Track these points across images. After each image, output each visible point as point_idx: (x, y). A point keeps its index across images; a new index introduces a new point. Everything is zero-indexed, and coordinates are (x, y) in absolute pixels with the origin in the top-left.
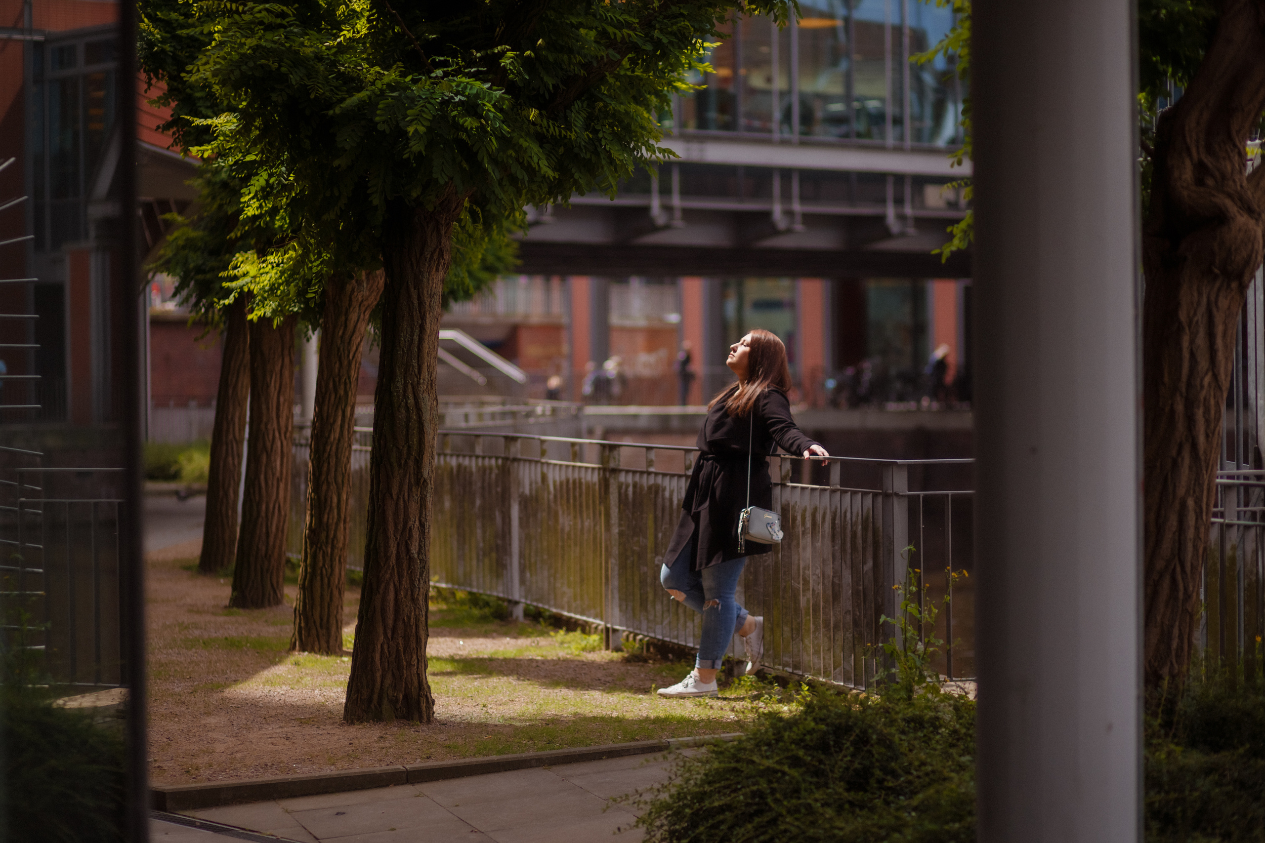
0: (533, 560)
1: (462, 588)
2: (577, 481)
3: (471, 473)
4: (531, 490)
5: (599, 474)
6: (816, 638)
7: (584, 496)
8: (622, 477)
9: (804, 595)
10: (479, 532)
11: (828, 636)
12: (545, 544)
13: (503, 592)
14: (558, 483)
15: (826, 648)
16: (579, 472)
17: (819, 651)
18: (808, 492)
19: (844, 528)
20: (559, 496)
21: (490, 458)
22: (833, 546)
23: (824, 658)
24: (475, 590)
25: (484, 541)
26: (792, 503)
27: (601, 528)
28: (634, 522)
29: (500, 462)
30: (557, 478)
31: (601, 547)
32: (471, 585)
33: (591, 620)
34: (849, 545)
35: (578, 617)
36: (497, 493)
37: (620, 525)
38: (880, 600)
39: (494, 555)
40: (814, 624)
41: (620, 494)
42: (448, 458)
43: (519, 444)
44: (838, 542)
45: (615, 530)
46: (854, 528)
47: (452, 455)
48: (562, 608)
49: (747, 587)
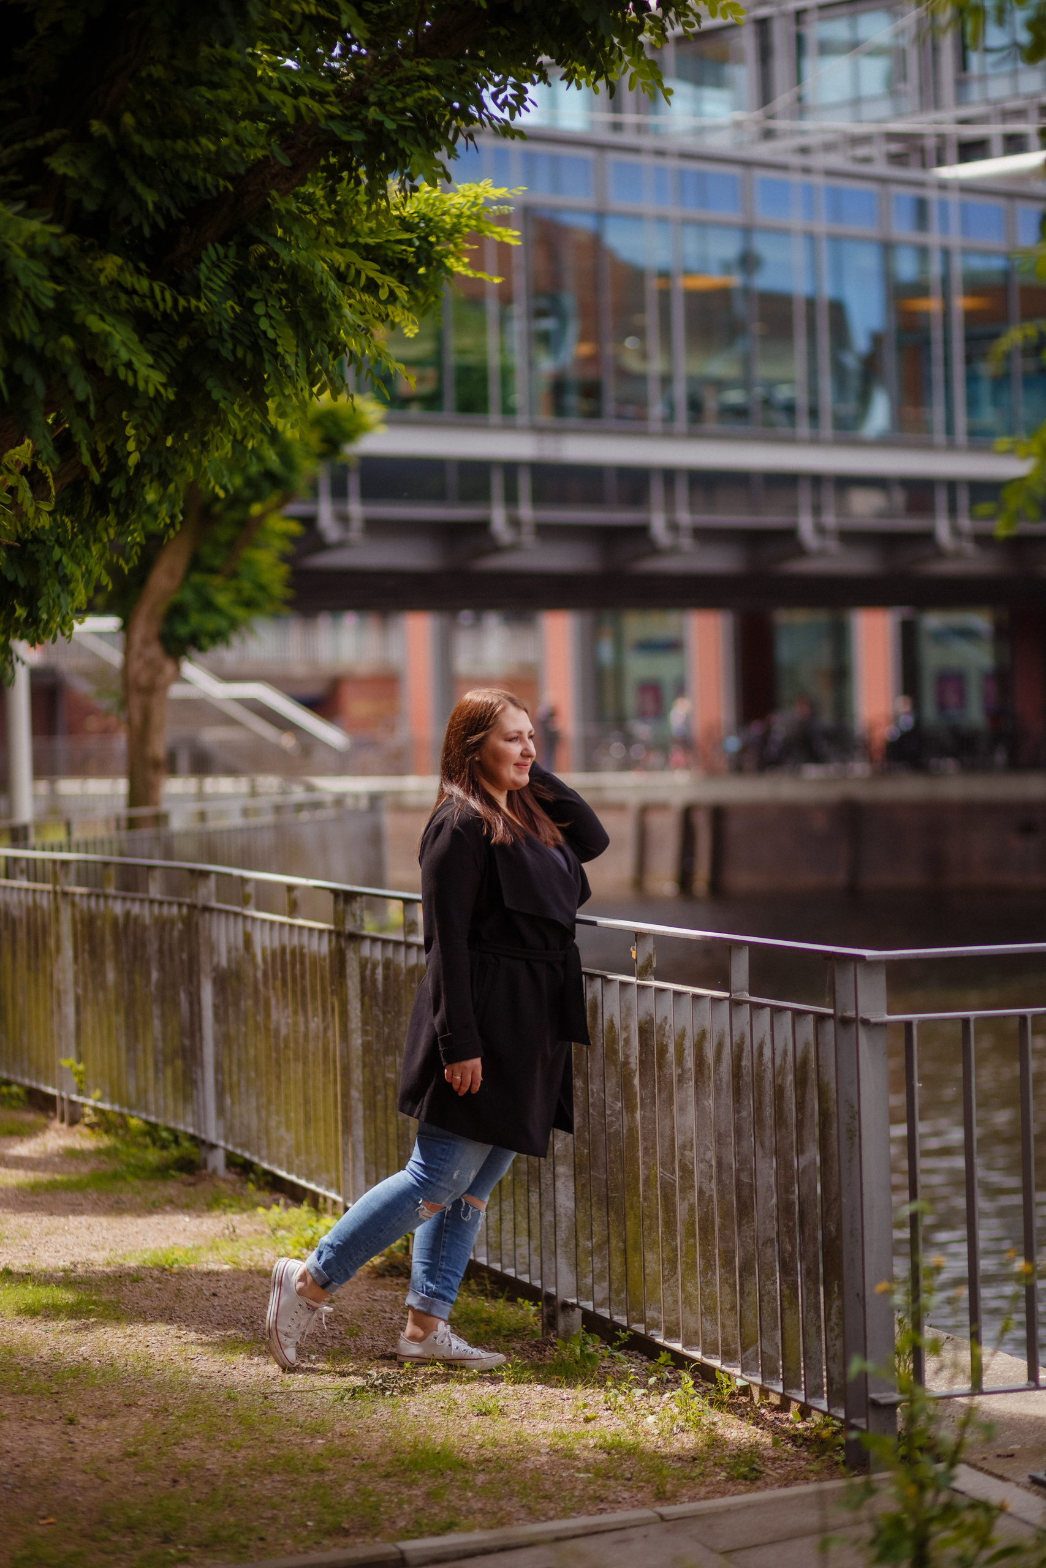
0: (235, 1078)
1: (134, 1113)
2: (298, 951)
3: (145, 928)
4: (229, 960)
5: (330, 941)
6: (708, 1283)
7: (308, 977)
8: (366, 949)
9: (683, 1199)
10: (157, 1023)
11: (731, 1281)
12: (252, 1051)
13: (194, 1126)
14: (269, 952)
15: (728, 1307)
16: (300, 934)
17: (715, 1308)
18: (687, 1002)
19: (759, 1078)
20: (270, 973)
21: (170, 904)
22: (737, 1111)
23: (723, 1326)
24: (153, 1119)
25: (164, 1040)
26: (658, 1021)
27: (334, 1035)
28: (386, 1030)
29: (185, 910)
30: (267, 943)
31: (335, 1068)
32: (146, 1109)
33: (320, 1190)
34: (768, 1111)
35: (302, 1182)
36: (182, 962)
37: (365, 1032)
38: (833, 1229)
39: (179, 1063)
40: (703, 1256)
41: (363, 979)
42: (110, 902)
43: (212, 881)
44: (749, 1102)
45: (357, 1041)
46: (779, 1081)
47: (115, 898)
48: (280, 1166)
49: (579, 1170)
